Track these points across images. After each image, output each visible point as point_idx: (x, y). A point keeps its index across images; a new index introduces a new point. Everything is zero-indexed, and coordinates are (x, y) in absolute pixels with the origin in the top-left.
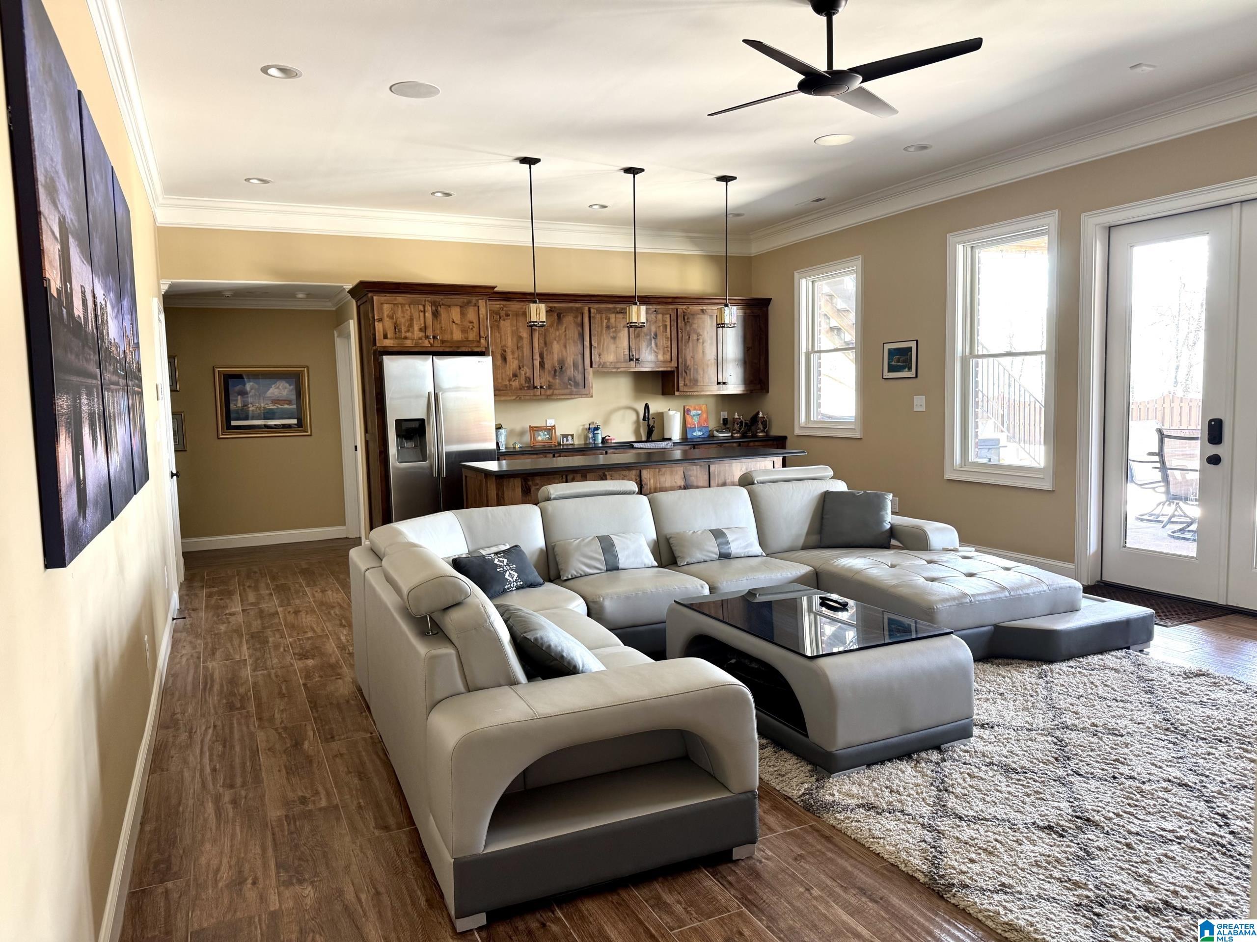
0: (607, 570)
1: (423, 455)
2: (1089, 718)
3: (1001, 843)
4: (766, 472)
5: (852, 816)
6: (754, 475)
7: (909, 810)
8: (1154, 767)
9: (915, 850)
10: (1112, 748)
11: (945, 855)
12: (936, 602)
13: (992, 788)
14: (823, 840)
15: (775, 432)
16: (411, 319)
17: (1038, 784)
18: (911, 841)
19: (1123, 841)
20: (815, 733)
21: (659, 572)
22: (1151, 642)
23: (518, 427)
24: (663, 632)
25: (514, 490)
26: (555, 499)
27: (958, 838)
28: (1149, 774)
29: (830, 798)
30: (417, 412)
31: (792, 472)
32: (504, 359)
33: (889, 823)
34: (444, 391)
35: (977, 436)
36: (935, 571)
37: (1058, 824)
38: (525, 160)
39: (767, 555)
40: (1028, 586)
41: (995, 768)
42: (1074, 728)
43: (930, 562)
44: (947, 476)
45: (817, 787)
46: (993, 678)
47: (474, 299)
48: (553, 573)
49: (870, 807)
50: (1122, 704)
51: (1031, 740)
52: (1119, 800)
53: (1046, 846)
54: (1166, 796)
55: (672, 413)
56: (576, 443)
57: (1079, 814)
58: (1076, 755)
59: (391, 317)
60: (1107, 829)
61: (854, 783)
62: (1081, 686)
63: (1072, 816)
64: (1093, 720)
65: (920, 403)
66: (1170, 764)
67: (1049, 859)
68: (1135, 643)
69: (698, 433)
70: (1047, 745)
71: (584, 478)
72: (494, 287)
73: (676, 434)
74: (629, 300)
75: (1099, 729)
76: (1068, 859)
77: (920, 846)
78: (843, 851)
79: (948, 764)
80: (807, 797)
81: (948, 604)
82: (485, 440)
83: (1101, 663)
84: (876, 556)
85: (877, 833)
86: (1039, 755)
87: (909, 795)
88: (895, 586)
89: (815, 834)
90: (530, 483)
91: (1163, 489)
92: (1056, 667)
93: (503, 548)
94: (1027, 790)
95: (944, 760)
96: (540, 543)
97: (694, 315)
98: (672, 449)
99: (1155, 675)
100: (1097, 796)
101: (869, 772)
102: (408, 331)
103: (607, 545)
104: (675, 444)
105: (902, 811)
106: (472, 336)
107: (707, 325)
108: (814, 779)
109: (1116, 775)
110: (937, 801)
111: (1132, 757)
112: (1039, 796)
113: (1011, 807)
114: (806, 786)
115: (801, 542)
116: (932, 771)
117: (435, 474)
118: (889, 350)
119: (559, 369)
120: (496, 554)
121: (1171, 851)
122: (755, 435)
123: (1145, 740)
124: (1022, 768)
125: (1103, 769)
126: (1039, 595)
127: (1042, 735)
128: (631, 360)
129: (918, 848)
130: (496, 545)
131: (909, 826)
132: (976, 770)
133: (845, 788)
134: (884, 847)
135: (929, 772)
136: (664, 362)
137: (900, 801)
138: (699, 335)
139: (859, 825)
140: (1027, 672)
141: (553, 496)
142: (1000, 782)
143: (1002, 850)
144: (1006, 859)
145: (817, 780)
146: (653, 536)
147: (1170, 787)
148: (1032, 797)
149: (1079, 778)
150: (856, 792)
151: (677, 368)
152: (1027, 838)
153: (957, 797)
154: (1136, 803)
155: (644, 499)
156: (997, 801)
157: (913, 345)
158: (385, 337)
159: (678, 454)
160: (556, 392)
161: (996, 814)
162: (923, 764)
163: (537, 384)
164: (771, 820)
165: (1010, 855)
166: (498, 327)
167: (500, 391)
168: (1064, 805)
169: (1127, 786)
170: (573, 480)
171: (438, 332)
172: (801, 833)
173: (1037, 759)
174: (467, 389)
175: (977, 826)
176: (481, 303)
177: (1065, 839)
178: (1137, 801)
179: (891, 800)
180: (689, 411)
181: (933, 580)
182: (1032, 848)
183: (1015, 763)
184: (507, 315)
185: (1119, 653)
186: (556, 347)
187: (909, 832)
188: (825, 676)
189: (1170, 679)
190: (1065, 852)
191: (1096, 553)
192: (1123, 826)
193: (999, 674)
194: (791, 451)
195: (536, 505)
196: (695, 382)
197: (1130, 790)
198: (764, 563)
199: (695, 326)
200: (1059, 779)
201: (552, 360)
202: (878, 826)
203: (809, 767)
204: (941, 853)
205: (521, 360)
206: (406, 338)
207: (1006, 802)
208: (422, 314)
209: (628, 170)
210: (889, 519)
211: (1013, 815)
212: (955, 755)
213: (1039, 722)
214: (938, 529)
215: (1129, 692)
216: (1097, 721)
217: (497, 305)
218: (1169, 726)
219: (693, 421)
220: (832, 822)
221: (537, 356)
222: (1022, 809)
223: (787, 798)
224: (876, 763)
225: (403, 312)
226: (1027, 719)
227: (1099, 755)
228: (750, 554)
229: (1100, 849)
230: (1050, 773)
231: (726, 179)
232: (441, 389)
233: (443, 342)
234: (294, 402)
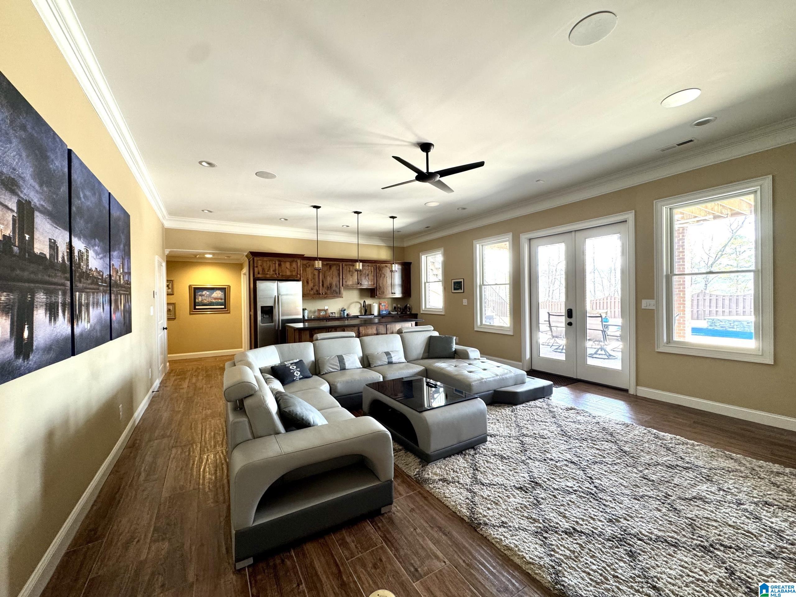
0: (341, 370)
1: (272, 320)
2: (532, 430)
3: (501, 498)
4: (407, 328)
5: (437, 486)
6: (403, 329)
7: (462, 481)
8: (560, 454)
9: (464, 504)
10: (543, 445)
11: (477, 506)
12: (472, 382)
13: (496, 468)
14: (423, 499)
15: (414, 312)
16: (270, 267)
17: (515, 465)
18: (462, 498)
19: (551, 493)
20: (422, 445)
21: (363, 370)
22: (552, 395)
23: (313, 309)
24: (361, 396)
25: (306, 335)
26: (320, 340)
27: (482, 496)
28: (558, 457)
29: (426, 476)
30: (270, 304)
31: (419, 328)
32: (308, 283)
33: (453, 489)
34: (282, 295)
35: (485, 314)
36: (471, 368)
37: (524, 486)
38: (315, 207)
39: (408, 362)
40: (507, 374)
41: (497, 457)
42: (526, 435)
43: (469, 364)
44: (475, 329)
45: (422, 471)
46: (494, 413)
47: (295, 259)
48: (317, 371)
49: (444, 480)
50: (544, 423)
51: (510, 442)
52: (548, 471)
53: (520, 498)
54: (567, 468)
55: (374, 304)
56: (336, 315)
57: (532, 480)
58: (529, 449)
59: (261, 266)
60: (545, 487)
61: (438, 468)
62: (528, 415)
63: (530, 481)
64: (534, 431)
65: (465, 302)
66: (566, 452)
67: (522, 506)
68: (547, 396)
69: (384, 312)
70: (517, 444)
71: (336, 331)
72: (304, 255)
73: (376, 313)
74: (356, 261)
75: (537, 435)
76: (530, 505)
77: (466, 502)
78: (432, 505)
79: (477, 456)
80: (417, 476)
81: (477, 382)
82: (297, 315)
83: (535, 404)
84: (450, 362)
85: (447, 495)
86: (514, 450)
87: (461, 473)
88: (456, 375)
89: (420, 496)
90: (313, 332)
91: (550, 334)
92: (518, 407)
93: (295, 361)
94: (510, 468)
95: (476, 454)
96: (313, 358)
97: (383, 267)
98: (374, 319)
99: (555, 410)
100: (539, 469)
101: (445, 461)
102: (268, 271)
103: (341, 359)
104: (375, 316)
105: (458, 482)
106: (294, 274)
107: (387, 272)
108: (421, 466)
109: (546, 458)
110: (473, 476)
111: (551, 449)
112: (515, 471)
113: (504, 477)
114: (417, 470)
115: (421, 357)
116: (471, 460)
117: (277, 328)
118: (454, 282)
119: (330, 287)
120: (291, 364)
121: (572, 498)
122: (406, 313)
123: (555, 440)
124: (508, 456)
125: (540, 456)
126: (511, 378)
127: (515, 439)
128: (358, 284)
129: (465, 503)
130: (293, 360)
131: (461, 490)
132: (489, 458)
133: (434, 471)
134: (450, 502)
135: (470, 461)
136: (371, 285)
137: (457, 477)
138: (385, 275)
139: (440, 490)
140: (507, 409)
141: (319, 339)
142: (499, 464)
143: (501, 502)
144: (504, 507)
145: (422, 467)
146: (361, 354)
147: (568, 464)
148: (513, 472)
149: (531, 461)
150: (438, 472)
151: (376, 287)
152: (512, 494)
153: (481, 473)
154: (555, 473)
155: (358, 339)
156: (498, 474)
157: (462, 280)
158: (259, 273)
159: (376, 320)
160: (328, 296)
161: (498, 482)
162: (467, 457)
163: (321, 292)
164: (401, 489)
165: (505, 504)
166: (306, 270)
167: (305, 296)
168: (526, 475)
169: (550, 464)
170: (331, 332)
171: (280, 272)
172: (414, 495)
173: (513, 452)
174: (291, 295)
175: (490, 489)
176: (299, 261)
177: (528, 494)
178: (555, 471)
179: (453, 476)
180: (381, 304)
181: (470, 372)
182: (514, 500)
183: (504, 454)
184: (309, 266)
185: (541, 400)
186: (329, 279)
187: (461, 493)
188: (426, 420)
189: (561, 411)
190: (528, 501)
191: (529, 359)
192: (551, 486)
193: (497, 411)
194: (419, 320)
195: (312, 342)
196: (383, 292)
197: (552, 466)
198: (406, 366)
199: (383, 272)
200: (523, 462)
201: (327, 283)
202: (448, 491)
203: (419, 460)
204: (475, 505)
205: (314, 283)
206: (267, 274)
207: (502, 475)
208: (274, 265)
209: (356, 212)
210: (455, 347)
211: (505, 482)
212: (480, 451)
213: (513, 433)
214: (472, 351)
215: (547, 418)
216: (535, 432)
217: (305, 262)
218: (564, 433)
219: (382, 308)
220: (428, 489)
221: (321, 282)
222: (509, 478)
223: (409, 476)
224: (448, 457)
225: (266, 264)
226: (508, 432)
227: (538, 449)
228: (401, 362)
229: (543, 499)
230: (519, 459)
231: (393, 217)
232: (280, 294)
233: (282, 275)
234: (223, 299)
